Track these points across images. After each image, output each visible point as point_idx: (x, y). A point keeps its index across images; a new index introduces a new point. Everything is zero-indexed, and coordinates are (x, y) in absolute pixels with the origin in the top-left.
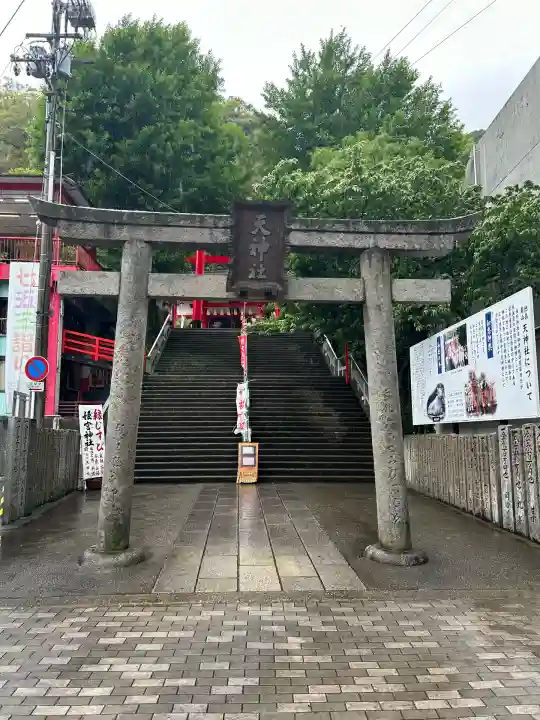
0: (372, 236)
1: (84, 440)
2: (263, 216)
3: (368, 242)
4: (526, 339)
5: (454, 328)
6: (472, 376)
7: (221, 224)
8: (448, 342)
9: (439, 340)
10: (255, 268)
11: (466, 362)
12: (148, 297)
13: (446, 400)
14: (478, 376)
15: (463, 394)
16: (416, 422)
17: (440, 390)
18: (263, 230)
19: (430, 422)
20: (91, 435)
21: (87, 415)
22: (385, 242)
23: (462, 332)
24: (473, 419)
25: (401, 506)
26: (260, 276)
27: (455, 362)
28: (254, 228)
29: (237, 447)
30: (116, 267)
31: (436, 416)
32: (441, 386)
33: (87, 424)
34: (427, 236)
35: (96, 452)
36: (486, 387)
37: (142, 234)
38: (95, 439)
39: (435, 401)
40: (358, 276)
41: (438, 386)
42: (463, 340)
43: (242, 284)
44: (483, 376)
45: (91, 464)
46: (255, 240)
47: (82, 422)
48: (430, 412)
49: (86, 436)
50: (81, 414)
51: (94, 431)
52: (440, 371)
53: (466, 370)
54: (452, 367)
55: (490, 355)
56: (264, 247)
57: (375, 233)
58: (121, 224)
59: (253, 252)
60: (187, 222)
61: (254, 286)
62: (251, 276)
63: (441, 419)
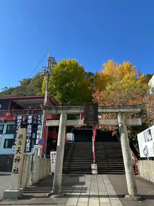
1: (51, 161)
2: (92, 106)
3: (118, 110)
7: (82, 108)
8: (147, 133)
9: (144, 133)
10: (90, 118)
11: (152, 139)
12: (66, 126)
13: (148, 150)
16: (141, 157)
17: (146, 147)
18: (92, 109)
20: (53, 160)
21: (52, 155)
22: (122, 110)
26: (92, 120)
28: (90, 109)
30: (59, 119)
31: (146, 155)
33: (53, 157)
34: (133, 108)
37: (65, 111)
39: (145, 151)
40: (117, 119)
41: (146, 146)
42: (150, 133)
43: (87, 122)
45: (53, 168)
46: (90, 111)
48: (145, 153)
49: (52, 160)
51: (54, 159)
52: (146, 142)
54: (149, 141)
56: (92, 113)
57: (119, 108)
58: (60, 109)
59: (90, 114)
60: (75, 108)
61: (90, 122)
62: (89, 120)
63: (147, 156)
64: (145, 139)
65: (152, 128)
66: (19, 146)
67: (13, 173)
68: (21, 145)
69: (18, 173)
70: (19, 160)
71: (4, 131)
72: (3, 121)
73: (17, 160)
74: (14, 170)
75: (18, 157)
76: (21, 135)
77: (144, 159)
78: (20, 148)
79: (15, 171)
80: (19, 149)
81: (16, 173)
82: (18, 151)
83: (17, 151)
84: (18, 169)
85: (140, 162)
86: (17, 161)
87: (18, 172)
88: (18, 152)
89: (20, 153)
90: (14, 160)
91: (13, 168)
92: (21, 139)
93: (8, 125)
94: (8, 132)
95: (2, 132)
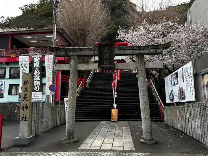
0: (139, 50)
1: (66, 109)
2: (107, 47)
3: (138, 52)
4: (191, 77)
6: (179, 87)
7: (96, 50)
8: (174, 77)
9: (171, 76)
10: (106, 61)
11: (178, 84)
12: (78, 70)
13: (174, 95)
14: (181, 88)
16: (167, 102)
17: (172, 92)
18: (107, 51)
19: (170, 102)
21: (67, 101)
22: (142, 52)
23: (177, 73)
24: (180, 101)
25: (149, 127)
26: (107, 63)
27: (175, 83)
28: (105, 51)
29: (111, 110)
32: (172, 91)
33: (67, 104)
34: (155, 49)
36: (183, 92)
37: (76, 53)
42: (177, 77)
43: (103, 66)
44: (182, 88)
46: (105, 53)
47: (65, 103)
49: (67, 107)
50: (65, 101)
52: (172, 86)
54: (175, 85)
55: (183, 82)
56: (108, 55)
57: (140, 49)
58: (70, 51)
59: (105, 57)
60: (87, 50)
61: (105, 66)
62: (104, 63)
63: (173, 101)
64: (172, 83)
65: (179, 71)
66: (25, 93)
67: (21, 120)
68: (27, 92)
69: (27, 121)
70: (26, 108)
71: (7, 76)
72: (4, 63)
73: (24, 107)
74: (23, 118)
75: (25, 104)
76: (26, 81)
77: (169, 104)
78: (26, 95)
80: (26, 96)
81: (24, 121)
82: (25, 98)
83: (23, 98)
86: (24, 109)
87: (26, 119)
88: (25, 99)
89: (27, 100)
90: (21, 108)
91: (21, 116)
92: (26, 86)
93: (11, 69)
94: (11, 77)
95: (5, 77)
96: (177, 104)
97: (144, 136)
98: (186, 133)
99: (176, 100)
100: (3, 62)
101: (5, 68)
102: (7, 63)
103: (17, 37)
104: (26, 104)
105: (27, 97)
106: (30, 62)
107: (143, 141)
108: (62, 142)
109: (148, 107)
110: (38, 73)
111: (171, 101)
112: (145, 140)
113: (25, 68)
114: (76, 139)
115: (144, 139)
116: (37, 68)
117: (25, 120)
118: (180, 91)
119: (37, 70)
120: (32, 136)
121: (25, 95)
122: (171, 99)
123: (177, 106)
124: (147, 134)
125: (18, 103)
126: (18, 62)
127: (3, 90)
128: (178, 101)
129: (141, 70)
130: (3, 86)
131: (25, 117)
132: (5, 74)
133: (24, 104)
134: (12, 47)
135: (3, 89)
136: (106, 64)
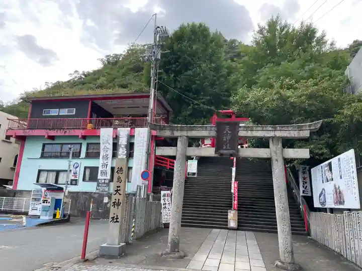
0: (273, 131)
1: (163, 206)
2: (228, 127)
3: (271, 134)
4: (353, 172)
5: (327, 162)
6: (335, 186)
7: (213, 129)
8: (325, 169)
9: (322, 167)
10: (226, 145)
11: (332, 179)
12: (187, 156)
13: (326, 196)
14: (337, 187)
15: (332, 195)
16: (315, 206)
17: (323, 191)
18: (228, 132)
19: (320, 206)
20: (166, 204)
21: (164, 195)
22: (278, 134)
23: (330, 165)
24: (337, 207)
25: (289, 245)
26: (228, 148)
27: (329, 179)
28: (225, 131)
29: (228, 212)
30: (176, 145)
31: (323, 204)
32: (324, 189)
33: (165, 199)
34: (297, 131)
35: (168, 211)
36: (340, 193)
37: (185, 133)
38: (167, 206)
39: (322, 197)
40: (268, 147)
42: (331, 169)
43: (222, 151)
44: (339, 187)
45: (166, 217)
46: (225, 135)
47: (162, 198)
48: (321, 201)
49: (164, 204)
50: (162, 195)
51: (167, 202)
52: (323, 182)
53: (333, 183)
54: (328, 181)
55: (341, 178)
56: (229, 137)
57: (275, 131)
58: (177, 130)
59: (225, 140)
60: (201, 129)
61: (225, 152)
62: (224, 148)
63: (325, 205)
64: (323, 177)
65: (334, 161)
66: (118, 184)
67: (111, 221)
68: (120, 183)
69: (118, 222)
70: (119, 204)
71: (83, 155)
72: (80, 137)
73: (116, 204)
74: (113, 218)
76: (120, 168)
77: (319, 210)
78: (120, 187)
79: (113, 220)
80: (118, 189)
81: (115, 222)
82: (117, 191)
83: (115, 191)
84: (117, 216)
85: (313, 214)
86: (116, 206)
87: (118, 220)
88: (117, 193)
89: (120, 194)
90: (112, 204)
91: (111, 215)
92: (119, 175)
93: (88, 144)
94: (88, 156)
95: (80, 156)
96: (332, 210)
97: (282, 258)
98: (345, 256)
99: (330, 204)
100: (78, 136)
101: (81, 144)
102: (84, 137)
103: (99, 102)
104: (119, 200)
105: (120, 190)
106: (115, 136)
107: (279, 264)
108: (164, 256)
109: (287, 214)
110: (123, 152)
111: (322, 205)
112: (283, 263)
113: (107, 145)
114: (182, 254)
115: (280, 261)
116: (123, 145)
117: (115, 220)
118: (336, 191)
119: (123, 148)
120: (124, 244)
121: (118, 187)
122: (322, 201)
123: (332, 214)
124: (286, 255)
125: (95, 193)
126: (99, 137)
127: (78, 174)
128: (333, 206)
129: (277, 160)
130: (78, 169)
131: (116, 218)
132: (80, 152)
133: (116, 200)
134: (91, 116)
135: (78, 172)
136: (226, 149)
